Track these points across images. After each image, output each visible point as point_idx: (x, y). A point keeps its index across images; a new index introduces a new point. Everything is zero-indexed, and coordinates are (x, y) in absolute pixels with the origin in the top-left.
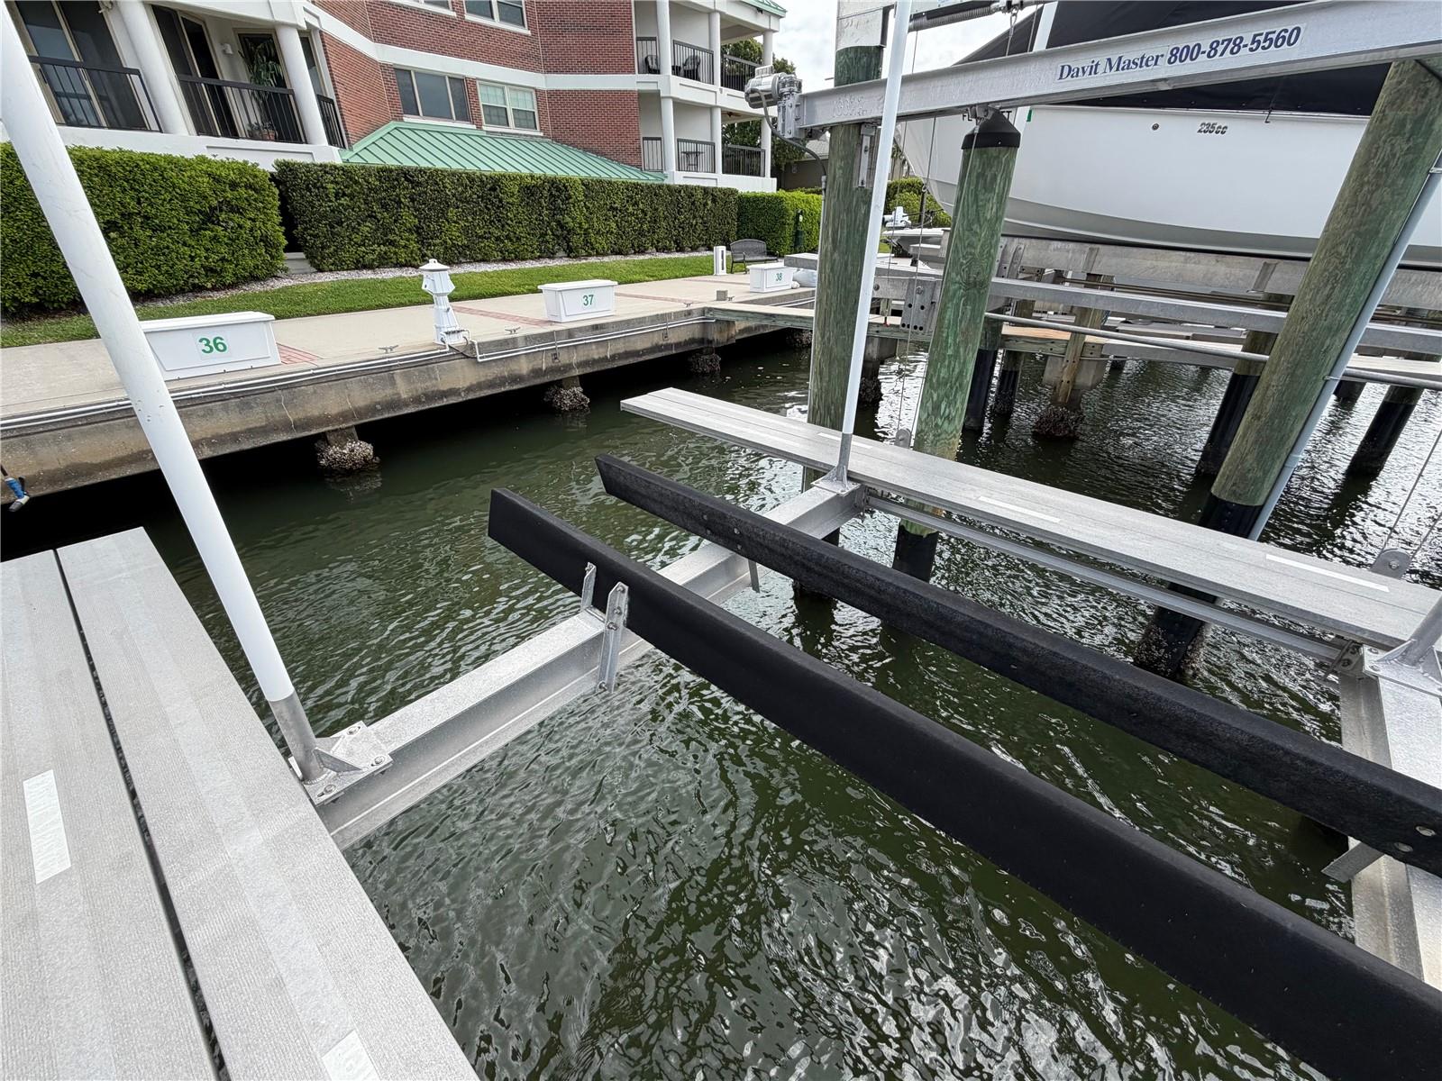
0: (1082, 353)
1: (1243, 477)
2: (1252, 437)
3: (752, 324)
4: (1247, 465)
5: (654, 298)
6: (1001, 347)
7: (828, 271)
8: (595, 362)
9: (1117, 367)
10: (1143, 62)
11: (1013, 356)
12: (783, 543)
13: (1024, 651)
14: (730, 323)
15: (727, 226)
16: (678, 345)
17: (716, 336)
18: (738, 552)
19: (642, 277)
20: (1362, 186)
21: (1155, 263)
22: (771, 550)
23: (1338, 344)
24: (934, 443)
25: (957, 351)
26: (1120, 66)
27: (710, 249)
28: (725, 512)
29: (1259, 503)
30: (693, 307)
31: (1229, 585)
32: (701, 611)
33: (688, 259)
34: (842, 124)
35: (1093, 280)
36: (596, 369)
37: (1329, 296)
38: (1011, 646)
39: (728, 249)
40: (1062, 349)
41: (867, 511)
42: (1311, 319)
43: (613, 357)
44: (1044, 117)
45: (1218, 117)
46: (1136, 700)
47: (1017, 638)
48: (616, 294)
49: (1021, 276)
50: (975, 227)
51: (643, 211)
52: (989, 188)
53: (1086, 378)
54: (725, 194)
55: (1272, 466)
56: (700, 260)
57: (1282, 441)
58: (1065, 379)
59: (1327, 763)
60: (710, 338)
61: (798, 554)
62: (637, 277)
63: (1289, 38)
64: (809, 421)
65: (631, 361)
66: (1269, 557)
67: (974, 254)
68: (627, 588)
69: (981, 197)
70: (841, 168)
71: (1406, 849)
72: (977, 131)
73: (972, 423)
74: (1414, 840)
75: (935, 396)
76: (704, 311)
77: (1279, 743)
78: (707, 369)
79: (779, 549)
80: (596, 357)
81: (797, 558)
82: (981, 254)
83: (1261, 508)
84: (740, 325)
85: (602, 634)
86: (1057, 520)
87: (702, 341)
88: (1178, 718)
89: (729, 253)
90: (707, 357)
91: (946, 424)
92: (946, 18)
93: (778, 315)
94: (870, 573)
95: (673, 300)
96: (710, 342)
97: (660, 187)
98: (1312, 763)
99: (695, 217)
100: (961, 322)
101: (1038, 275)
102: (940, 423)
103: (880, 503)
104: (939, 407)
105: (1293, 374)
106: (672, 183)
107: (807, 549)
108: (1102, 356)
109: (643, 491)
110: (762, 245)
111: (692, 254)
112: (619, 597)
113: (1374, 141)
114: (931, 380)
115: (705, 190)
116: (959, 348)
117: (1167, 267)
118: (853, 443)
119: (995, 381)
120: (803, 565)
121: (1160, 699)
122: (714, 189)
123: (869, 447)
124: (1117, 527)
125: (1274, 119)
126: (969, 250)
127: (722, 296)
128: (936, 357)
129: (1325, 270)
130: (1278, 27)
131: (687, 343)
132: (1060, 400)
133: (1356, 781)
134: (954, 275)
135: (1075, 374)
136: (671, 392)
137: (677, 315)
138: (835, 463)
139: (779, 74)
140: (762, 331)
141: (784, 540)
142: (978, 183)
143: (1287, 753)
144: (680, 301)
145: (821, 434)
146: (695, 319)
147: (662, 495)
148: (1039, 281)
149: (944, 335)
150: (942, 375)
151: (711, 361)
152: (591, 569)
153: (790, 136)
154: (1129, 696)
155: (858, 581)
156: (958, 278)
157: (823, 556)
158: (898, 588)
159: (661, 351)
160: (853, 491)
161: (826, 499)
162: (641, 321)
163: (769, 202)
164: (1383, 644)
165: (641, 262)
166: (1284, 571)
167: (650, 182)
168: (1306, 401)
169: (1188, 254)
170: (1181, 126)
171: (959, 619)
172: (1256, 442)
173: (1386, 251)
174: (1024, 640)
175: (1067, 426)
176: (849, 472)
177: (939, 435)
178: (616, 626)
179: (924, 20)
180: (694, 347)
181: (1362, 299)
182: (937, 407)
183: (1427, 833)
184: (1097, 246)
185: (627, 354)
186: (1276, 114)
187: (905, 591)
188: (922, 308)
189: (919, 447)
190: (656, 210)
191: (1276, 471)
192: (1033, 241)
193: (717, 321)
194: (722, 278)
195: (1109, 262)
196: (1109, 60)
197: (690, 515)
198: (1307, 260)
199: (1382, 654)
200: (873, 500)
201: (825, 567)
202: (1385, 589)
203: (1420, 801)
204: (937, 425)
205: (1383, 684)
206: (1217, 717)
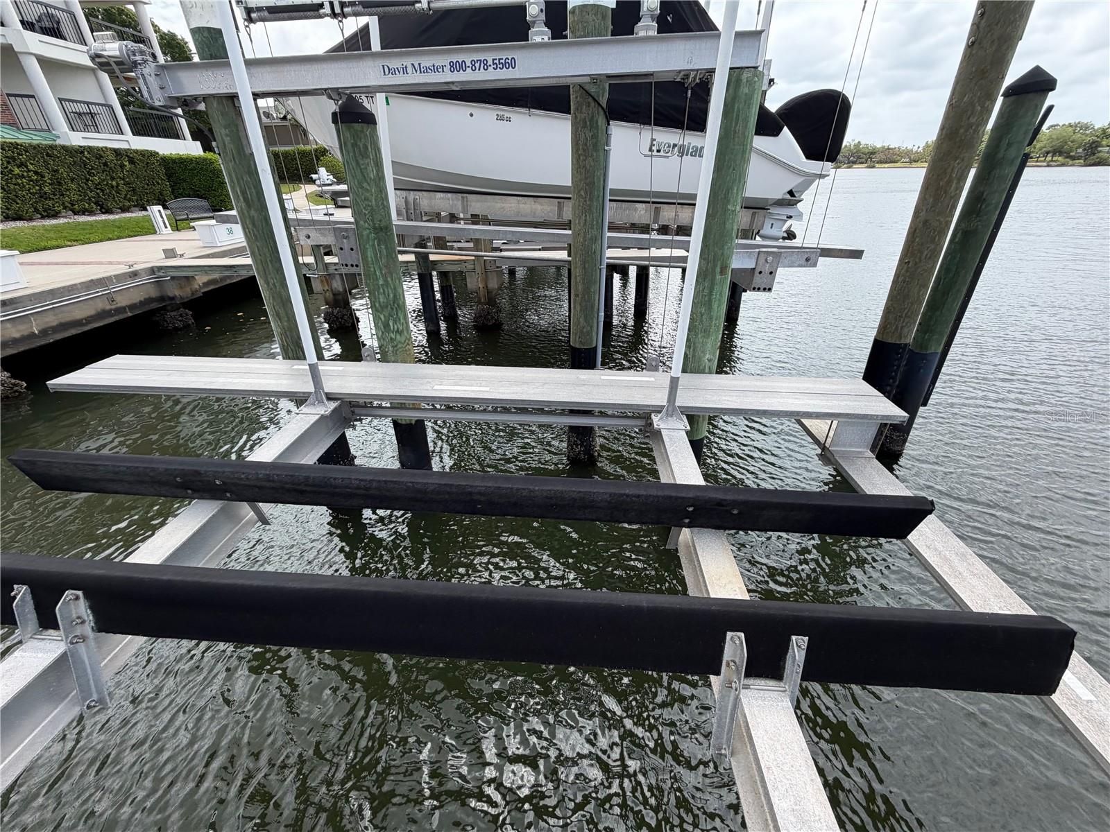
0: (487, 268)
1: (582, 332)
2: (578, 308)
3: (216, 276)
4: (581, 325)
5: (83, 263)
6: (434, 270)
7: (250, 226)
8: (15, 341)
9: (512, 272)
10: (434, 69)
11: (443, 276)
12: (268, 478)
13: (480, 493)
14: (189, 279)
15: (158, 187)
16: (132, 307)
17: (174, 291)
18: (228, 499)
19: (60, 242)
20: (579, 156)
21: (503, 205)
22: (260, 488)
23: (598, 248)
24: (395, 353)
25: (386, 281)
26: (420, 69)
27: (145, 209)
28: (198, 469)
29: (594, 346)
30: (137, 267)
31: (587, 401)
32: (182, 582)
33: (120, 220)
34: (213, 96)
35: (475, 219)
36: (22, 349)
37: (585, 220)
38: (470, 493)
39: (165, 207)
40: (472, 266)
41: (356, 420)
42: (582, 234)
43: (44, 332)
44: (400, 103)
45: (506, 111)
46: (551, 498)
47: (471, 486)
48: (21, 264)
49: (424, 219)
50: (365, 185)
51: (36, 173)
52: (365, 155)
53: (493, 284)
54: (143, 156)
55: (593, 322)
56: (137, 221)
57: (592, 307)
58: (481, 286)
59: (645, 493)
60: (171, 295)
61: (286, 483)
62: (54, 243)
63: (510, 64)
64: (284, 359)
65: (73, 332)
66: (603, 377)
67: (372, 206)
68: (80, 593)
69: (361, 162)
70: (227, 135)
71: (687, 521)
72: (338, 110)
73: (432, 328)
74: (688, 515)
75: (382, 317)
76: (152, 270)
77: (622, 492)
78: (179, 325)
79: (268, 484)
80: (17, 335)
81: (287, 486)
82: (377, 205)
83: (596, 347)
84: (201, 279)
85: (65, 654)
86: (487, 389)
87: (162, 299)
88: (574, 500)
89: (169, 212)
90: (172, 314)
91: (398, 337)
92: (286, 15)
93: (238, 266)
94: (353, 477)
95: (110, 263)
96: (173, 298)
97: (51, 147)
98: (639, 496)
99: (113, 179)
100: (381, 258)
101: (437, 217)
102: (393, 337)
103: (364, 411)
104: (388, 325)
105: (584, 268)
106: (67, 144)
107: (292, 476)
108: (498, 267)
109: (90, 475)
110: (204, 203)
111: (123, 215)
112: (74, 606)
113: (576, 131)
114: (375, 305)
115: (117, 152)
116: (386, 278)
117: (510, 207)
118: (320, 368)
119: (438, 296)
120: (296, 490)
121: (562, 492)
122: (126, 150)
123: (341, 368)
124: (524, 383)
125: (533, 114)
126: (366, 202)
127: (170, 253)
128: (372, 288)
129: (579, 205)
130: (504, 55)
131: (142, 303)
132: (483, 300)
133: (657, 496)
134: (362, 223)
135: (486, 281)
136: (118, 360)
137: (119, 278)
138: (312, 390)
139: (125, 42)
140: (228, 282)
141: (268, 475)
142: (354, 151)
143: (628, 496)
144: (119, 263)
145: (296, 367)
146: (145, 279)
147: (116, 473)
148: (439, 221)
149: (372, 269)
150: (381, 300)
151: (181, 315)
152: (21, 592)
153: (161, 104)
154: (547, 497)
155: (347, 487)
156: (366, 225)
157: (309, 477)
158: (379, 481)
159: (112, 316)
160: (336, 408)
161: (312, 422)
162: (71, 289)
163: (197, 163)
164: (658, 410)
165: (55, 226)
166: (611, 384)
167: (35, 142)
168: (595, 282)
169: (518, 198)
170: (485, 115)
171: (431, 488)
172: (581, 310)
173: (602, 194)
174: (477, 486)
175: (493, 318)
176: (327, 394)
177: (396, 346)
178: (84, 638)
179: (266, 14)
180: (154, 306)
181: (600, 221)
182: (386, 325)
183: (691, 509)
184: (465, 195)
185: (63, 326)
186: (533, 111)
187: (385, 482)
188: (352, 249)
189: (384, 359)
190: (56, 171)
191: (595, 325)
192: (424, 193)
193: (173, 278)
194: (167, 237)
195: (478, 205)
196: (413, 64)
197: (161, 483)
198: (570, 198)
199: (660, 415)
200: (357, 410)
201: (314, 486)
202: (653, 379)
203: (683, 495)
204: (391, 338)
205: (664, 433)
206: (591, 490)
